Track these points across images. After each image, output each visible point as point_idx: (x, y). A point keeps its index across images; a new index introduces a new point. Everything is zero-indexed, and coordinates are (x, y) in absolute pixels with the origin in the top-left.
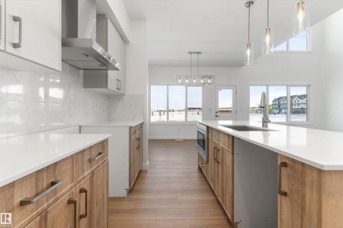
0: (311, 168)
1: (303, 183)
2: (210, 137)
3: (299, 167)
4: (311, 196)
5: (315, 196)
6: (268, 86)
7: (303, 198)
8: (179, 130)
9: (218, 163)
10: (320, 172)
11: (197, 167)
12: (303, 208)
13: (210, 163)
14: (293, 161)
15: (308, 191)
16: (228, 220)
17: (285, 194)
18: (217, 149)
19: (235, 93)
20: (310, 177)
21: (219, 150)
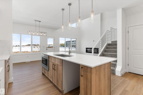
0: (89, 67)
1: (87, 72)
2: (50, 60)
3: (86, 68)
4: (89, 74)
5: (90, 74)
6: (65, 38)
7: (87, 76)
8: (28, 57)
9: (55, 70)
10: (91, 68)
11: (42, 73)
12: (87, 79)
13: (50, 71)
14: (85, 66)
15: (88, 73)
16: (60, 91)
17: (82, 76)
18: (54, 65)
19: (54, 40)
20: (89, 70)
21: (55, 65)
